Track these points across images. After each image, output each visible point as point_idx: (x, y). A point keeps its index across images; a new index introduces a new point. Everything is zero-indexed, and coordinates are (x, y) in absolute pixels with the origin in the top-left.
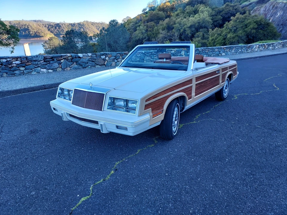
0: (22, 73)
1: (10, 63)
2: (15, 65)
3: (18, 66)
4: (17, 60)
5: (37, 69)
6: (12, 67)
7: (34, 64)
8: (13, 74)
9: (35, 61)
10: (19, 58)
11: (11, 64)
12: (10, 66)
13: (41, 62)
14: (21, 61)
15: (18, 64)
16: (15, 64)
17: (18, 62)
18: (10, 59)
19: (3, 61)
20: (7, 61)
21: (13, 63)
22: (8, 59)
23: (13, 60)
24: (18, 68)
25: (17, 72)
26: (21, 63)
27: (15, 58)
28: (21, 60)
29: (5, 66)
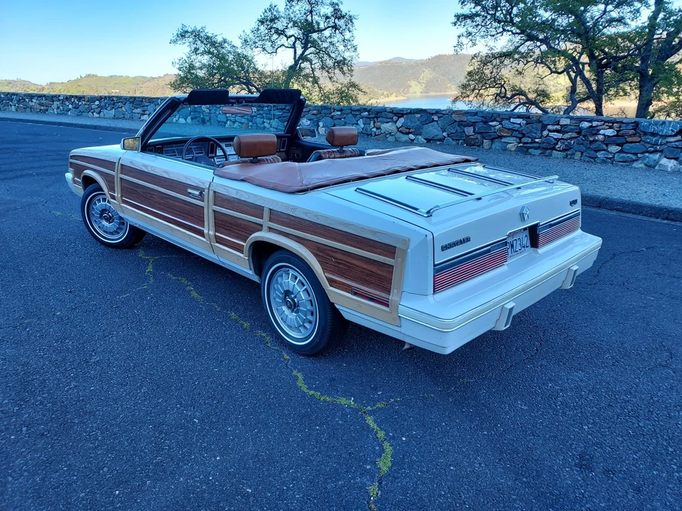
0: (610, 158)
1: (594, 132)
2: (601, 137)
3: (608, 141)
4: (611, 128)
5: (651, 156)
6: (595, 141)
7: (648, 143)
8: (592, 158)
9: (653, 134)
10: (617, 122)
11: (596, 134)
12: (592, 139)
13: (672, 139)
14: (618, 131)
15: (609, 137)
16: (604, 135)
17: (610, 132)
18: (599, 123)
19: (583, 126)
20: (591, 126)
21: (602, 132)
22: (595, 124)
23: (603, 127)
24: (607, 145)
25: (600, 155)
26: (617, 136)
27: (609, 123)
28: (620, 127)
29: (584, 136)
